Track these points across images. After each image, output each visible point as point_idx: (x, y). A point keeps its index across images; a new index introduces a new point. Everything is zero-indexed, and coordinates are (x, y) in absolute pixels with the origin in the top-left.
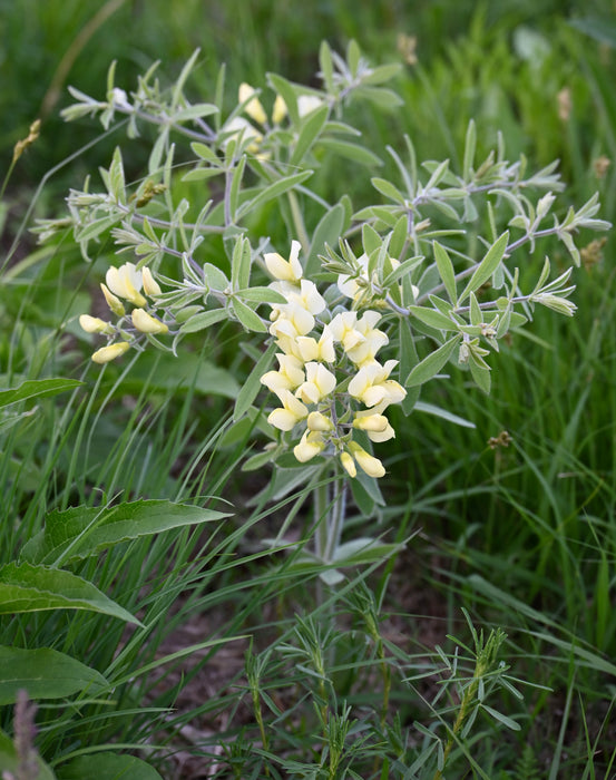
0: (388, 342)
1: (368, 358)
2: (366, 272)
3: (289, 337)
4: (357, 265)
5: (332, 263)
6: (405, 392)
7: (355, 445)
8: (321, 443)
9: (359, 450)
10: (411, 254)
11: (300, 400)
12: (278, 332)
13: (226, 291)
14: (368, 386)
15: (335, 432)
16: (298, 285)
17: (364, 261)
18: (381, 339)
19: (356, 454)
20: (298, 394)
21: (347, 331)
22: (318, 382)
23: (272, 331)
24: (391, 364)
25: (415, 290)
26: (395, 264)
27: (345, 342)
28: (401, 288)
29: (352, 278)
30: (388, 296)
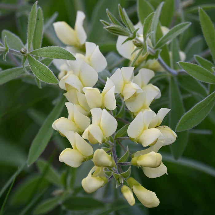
0: (160, 95)
1: (144, 107)
2: (142, 35)
3: (76, 89)
4: (134, 29)
5: (112, 25)
6: (176, 136)
7: (132, 180)
8: (105, 178)
9: (136, 185)
10: (178, 20)
11: (87, 140)
12: (67, 85)
13: (22, 50)
14: (144, 129)
15: (116, 169)
16: (82, 50)
17: (139, 27)
18: (154, 92)
19: (134, 188)
20: (85, 135)
21: (125, 83)
22: (102, 124)
23: (62, 86)
24: (163, 112)
25: (182, 55)
26: (165, 31)
27: (124, 93)
28: (171, 54)
29: (130, 39)
30: (159, 57)
